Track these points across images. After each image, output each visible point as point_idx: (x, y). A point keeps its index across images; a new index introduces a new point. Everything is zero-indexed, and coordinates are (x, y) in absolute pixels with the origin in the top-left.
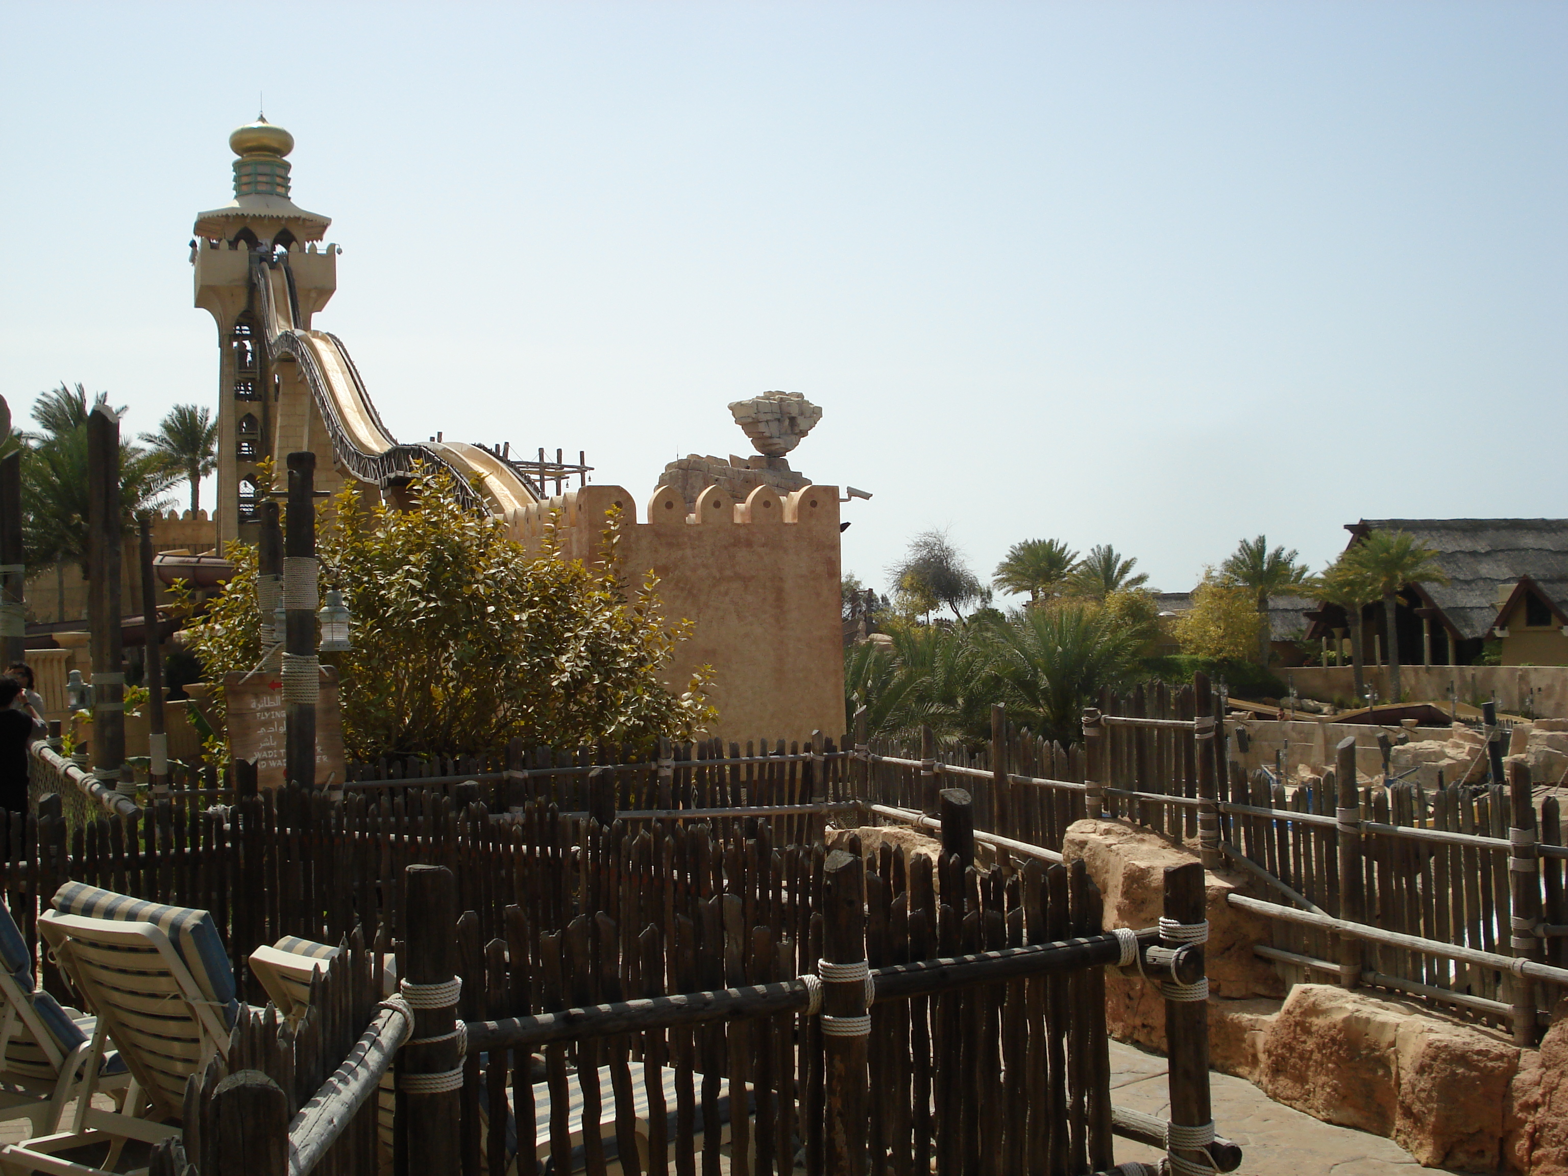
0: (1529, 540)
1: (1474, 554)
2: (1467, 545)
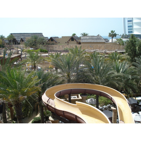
0: (25, 35)
1: (20, 36)
2: (20, 35)
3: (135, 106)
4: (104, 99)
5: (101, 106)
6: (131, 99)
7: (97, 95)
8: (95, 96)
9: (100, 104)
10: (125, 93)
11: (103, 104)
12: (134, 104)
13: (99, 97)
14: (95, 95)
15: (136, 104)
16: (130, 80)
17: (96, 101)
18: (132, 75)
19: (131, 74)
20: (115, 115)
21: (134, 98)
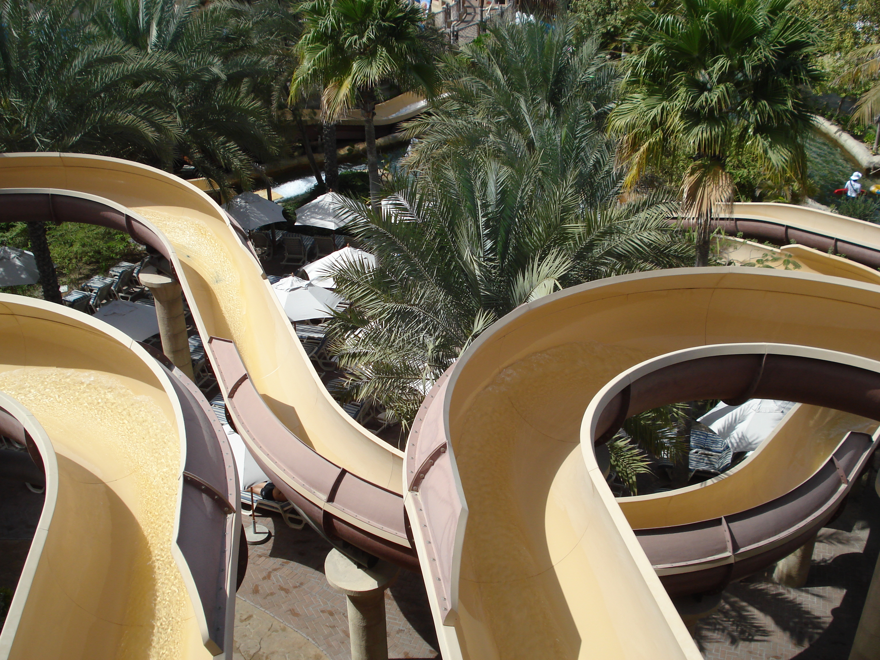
3: (274, 237)
4: (81, 235)
5: (74, 284)
6: (243, 204)
7: (31, 224)
8: (23, 231)
9: (64, 275)
10: (207, 174)
11: (86, 272)
12: (267, 227)
13: (45, 231)
14: (20, 226)
15: (278, 226)
16: (219, 87)
17: (37, 257)
18: (226, 57)
19: (219, 48)
20: (171, 319)
21: (263, 194)
